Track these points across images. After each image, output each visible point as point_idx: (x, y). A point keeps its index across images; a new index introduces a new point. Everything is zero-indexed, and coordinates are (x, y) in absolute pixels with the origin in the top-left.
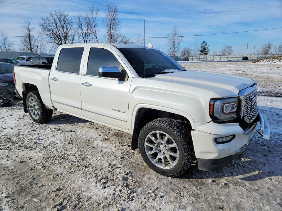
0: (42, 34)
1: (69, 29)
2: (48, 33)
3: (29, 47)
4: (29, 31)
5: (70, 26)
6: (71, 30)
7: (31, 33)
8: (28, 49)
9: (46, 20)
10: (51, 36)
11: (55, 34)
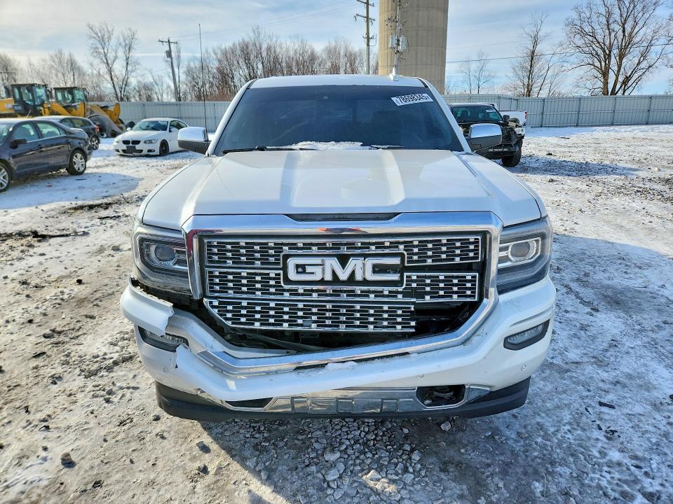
0: (565, 46)
1: (641, 24)
2: (580, 42)
3: (526, 80)
4: (535, 43)
5: (647, 15)
6: (644, 29)
7: (538, 48)
8: (524, 85)
9: (585, 10)
10: (587, 49)
11: (599, 43)
